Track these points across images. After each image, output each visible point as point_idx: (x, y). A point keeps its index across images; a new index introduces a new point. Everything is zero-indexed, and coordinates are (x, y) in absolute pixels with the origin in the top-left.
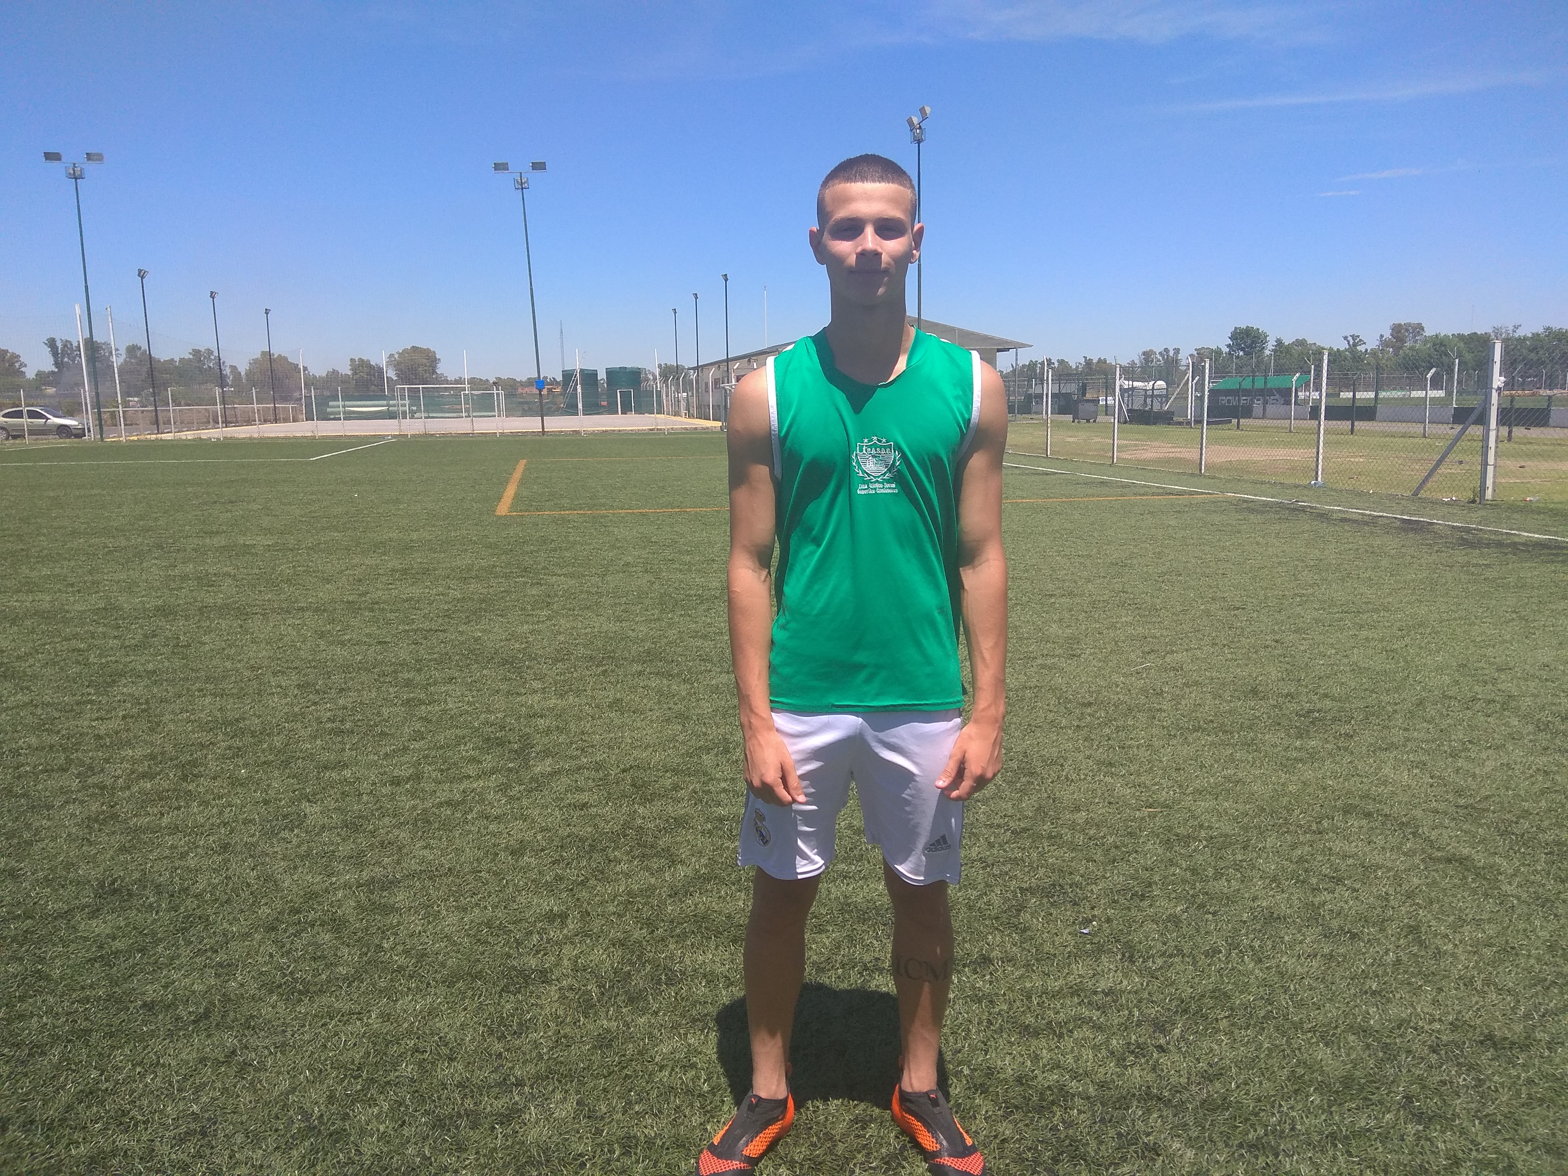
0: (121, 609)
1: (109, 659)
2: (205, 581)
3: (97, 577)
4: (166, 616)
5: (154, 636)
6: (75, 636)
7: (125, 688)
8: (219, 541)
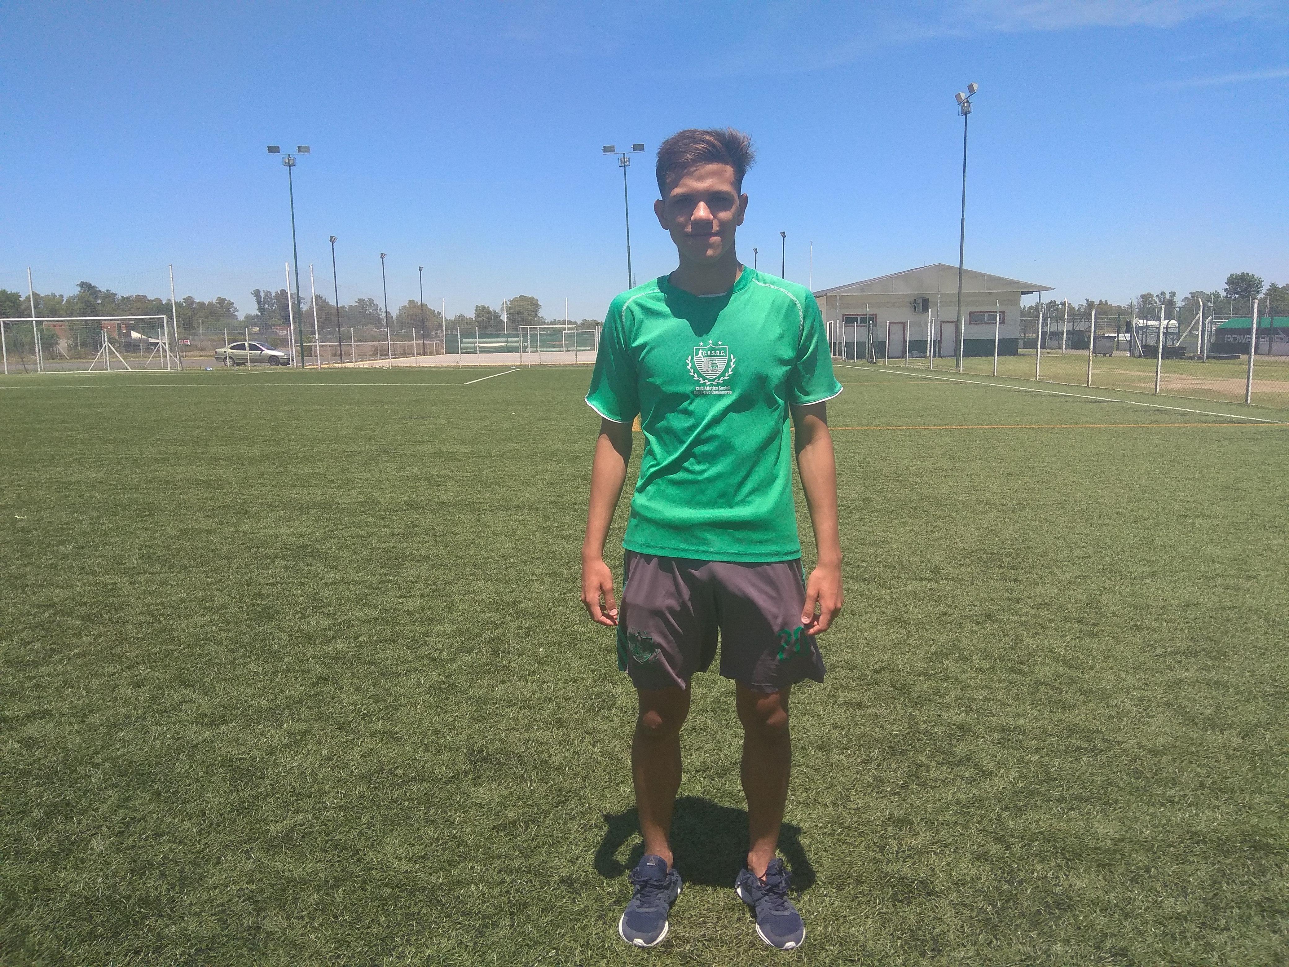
0: (379, 503)
1: (388, 544)
2: (432, 482)
3: (349, 476)
4: (415, 509)
5: (415, 526)
6: (353, 524)
7: (412, 571)
8: (427, 449)
